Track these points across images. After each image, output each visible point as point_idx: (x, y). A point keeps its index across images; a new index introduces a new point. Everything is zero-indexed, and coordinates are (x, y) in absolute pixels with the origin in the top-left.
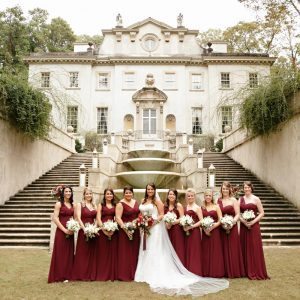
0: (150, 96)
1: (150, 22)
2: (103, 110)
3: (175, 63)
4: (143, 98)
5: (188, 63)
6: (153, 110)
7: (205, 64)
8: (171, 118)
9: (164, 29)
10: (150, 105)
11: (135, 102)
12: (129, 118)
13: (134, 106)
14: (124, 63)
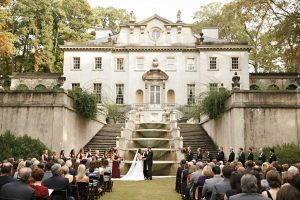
0: (156, 76)
1: (156, 18)
2: (120, 86)
3: (175, 50)
4: (150, 77)
5: (185, 50)
6: (158, 87)
7: (198, 51)
8: (171, 92)
9: (166, 23)
10: (156, 83)
11: (144, 80)
12: (140, 92)
13: (143, 83)
14: (136, 50)
